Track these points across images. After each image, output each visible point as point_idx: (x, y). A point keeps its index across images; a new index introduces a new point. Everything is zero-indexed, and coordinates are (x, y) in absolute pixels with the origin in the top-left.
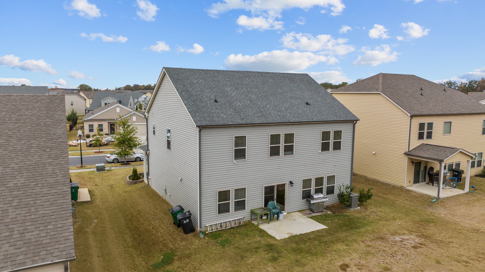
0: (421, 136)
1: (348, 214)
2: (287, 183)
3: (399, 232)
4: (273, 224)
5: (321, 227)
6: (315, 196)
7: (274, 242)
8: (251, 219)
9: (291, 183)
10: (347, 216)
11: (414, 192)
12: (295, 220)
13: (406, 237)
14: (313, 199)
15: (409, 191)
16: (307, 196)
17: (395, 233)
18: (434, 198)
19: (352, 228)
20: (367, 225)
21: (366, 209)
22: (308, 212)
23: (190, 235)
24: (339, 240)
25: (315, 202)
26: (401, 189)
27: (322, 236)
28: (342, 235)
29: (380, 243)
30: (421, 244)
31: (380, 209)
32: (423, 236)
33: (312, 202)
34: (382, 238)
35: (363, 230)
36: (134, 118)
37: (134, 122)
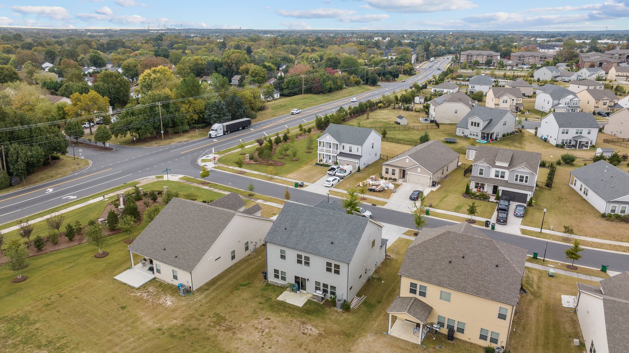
1: (327, 309)
3: (319, 327)
4: (291, 293)
5: (300, 305)
7: (273, 299)
10: (324, 309)
13: (314, 330)
17: (315, 326)
19: (307, 313)
20: (317, 316)
21: (343, 313)
24: (290, 313)
27: (289, 308)
28: (296, 312)
29: (298, 323)
32: (320, 335)
34: (304, 323)
35: (309, 316)
36: (419, 170)
37: (418, 173)
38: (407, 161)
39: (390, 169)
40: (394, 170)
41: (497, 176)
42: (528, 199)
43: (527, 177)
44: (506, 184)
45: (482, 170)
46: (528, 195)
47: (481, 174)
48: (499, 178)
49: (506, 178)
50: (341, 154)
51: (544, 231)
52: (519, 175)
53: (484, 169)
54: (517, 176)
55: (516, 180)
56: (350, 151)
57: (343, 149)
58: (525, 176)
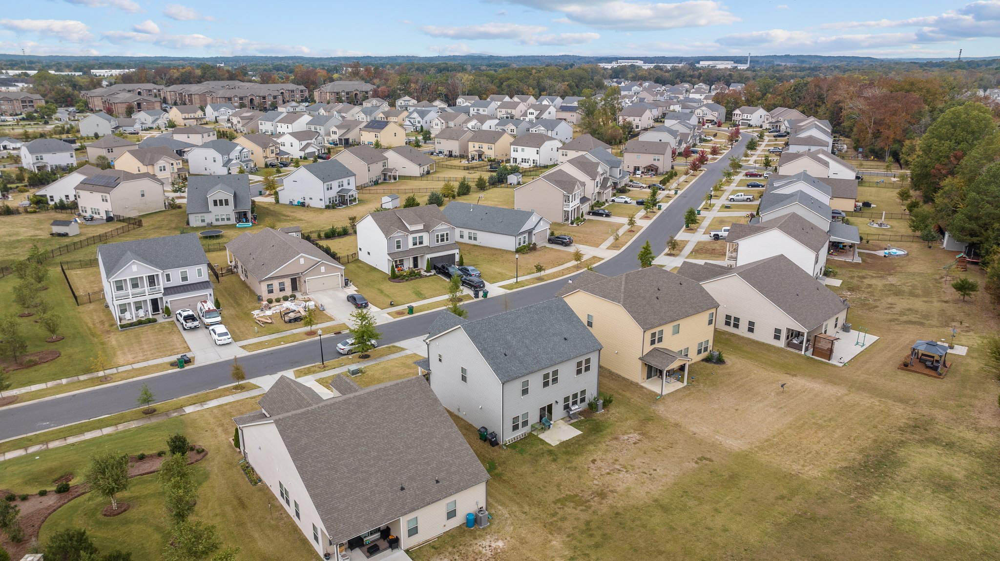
0: (653, 342)
1: (595, 418)
2: (553, 402)
3: (628, 431)
4: (547, 433)
5: (578, 432)
6: (573, 408)
7: (552, 448)
8: (532, 431)
9: (557, 402)
10: (595, 420)
11: (646, 388)
12: (560, 428)
13: (631, 436)
14: (571, 410)
15: (642, 387)
16: (567, 407)
17: (625, 433)
18: (659, 395)
19: (598, 432)
20: (608, 427)
21: (608, 411)
22: (568, 419)
23: (496, 448)
24: (591, 443)
25: (572, 412)
26: (637, 385)
27: (580, 440)
28: (592, 438)
29: (615, 442)
30: (639, 440)
31: (618, 410)
32: (643, 434)
33: (571, 413)
34: (616, 439)
35: (605, 432)
36: (323, 269)
37: (323, 274)
38: (302, 261)
39: (276, 284)
40: (281, 284)
41: (415, 244)
42: (457, 259)
43: (447, 234)
44: (430, 249)
45: (398, 242)
46: (456, 254)
47: (398, 247)
48: (418, 246)
49: (426, 243)
50: (168, 291)
51: (519, 279)
52: (439, 234)
53: (401, 239)
54: (438, 236)
55: (438, 241)
56: (185, 278)
57: (168, 280)
58: (445, 233)
